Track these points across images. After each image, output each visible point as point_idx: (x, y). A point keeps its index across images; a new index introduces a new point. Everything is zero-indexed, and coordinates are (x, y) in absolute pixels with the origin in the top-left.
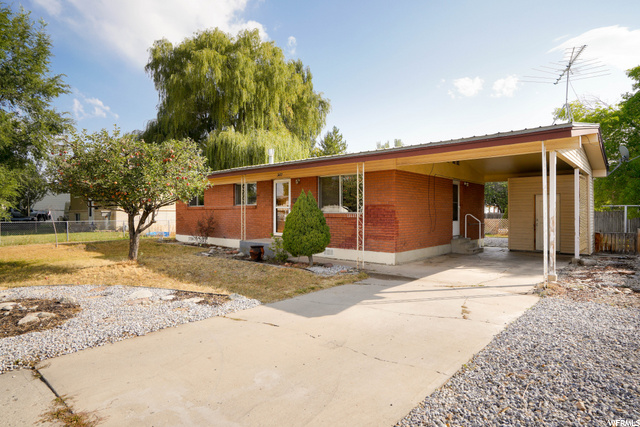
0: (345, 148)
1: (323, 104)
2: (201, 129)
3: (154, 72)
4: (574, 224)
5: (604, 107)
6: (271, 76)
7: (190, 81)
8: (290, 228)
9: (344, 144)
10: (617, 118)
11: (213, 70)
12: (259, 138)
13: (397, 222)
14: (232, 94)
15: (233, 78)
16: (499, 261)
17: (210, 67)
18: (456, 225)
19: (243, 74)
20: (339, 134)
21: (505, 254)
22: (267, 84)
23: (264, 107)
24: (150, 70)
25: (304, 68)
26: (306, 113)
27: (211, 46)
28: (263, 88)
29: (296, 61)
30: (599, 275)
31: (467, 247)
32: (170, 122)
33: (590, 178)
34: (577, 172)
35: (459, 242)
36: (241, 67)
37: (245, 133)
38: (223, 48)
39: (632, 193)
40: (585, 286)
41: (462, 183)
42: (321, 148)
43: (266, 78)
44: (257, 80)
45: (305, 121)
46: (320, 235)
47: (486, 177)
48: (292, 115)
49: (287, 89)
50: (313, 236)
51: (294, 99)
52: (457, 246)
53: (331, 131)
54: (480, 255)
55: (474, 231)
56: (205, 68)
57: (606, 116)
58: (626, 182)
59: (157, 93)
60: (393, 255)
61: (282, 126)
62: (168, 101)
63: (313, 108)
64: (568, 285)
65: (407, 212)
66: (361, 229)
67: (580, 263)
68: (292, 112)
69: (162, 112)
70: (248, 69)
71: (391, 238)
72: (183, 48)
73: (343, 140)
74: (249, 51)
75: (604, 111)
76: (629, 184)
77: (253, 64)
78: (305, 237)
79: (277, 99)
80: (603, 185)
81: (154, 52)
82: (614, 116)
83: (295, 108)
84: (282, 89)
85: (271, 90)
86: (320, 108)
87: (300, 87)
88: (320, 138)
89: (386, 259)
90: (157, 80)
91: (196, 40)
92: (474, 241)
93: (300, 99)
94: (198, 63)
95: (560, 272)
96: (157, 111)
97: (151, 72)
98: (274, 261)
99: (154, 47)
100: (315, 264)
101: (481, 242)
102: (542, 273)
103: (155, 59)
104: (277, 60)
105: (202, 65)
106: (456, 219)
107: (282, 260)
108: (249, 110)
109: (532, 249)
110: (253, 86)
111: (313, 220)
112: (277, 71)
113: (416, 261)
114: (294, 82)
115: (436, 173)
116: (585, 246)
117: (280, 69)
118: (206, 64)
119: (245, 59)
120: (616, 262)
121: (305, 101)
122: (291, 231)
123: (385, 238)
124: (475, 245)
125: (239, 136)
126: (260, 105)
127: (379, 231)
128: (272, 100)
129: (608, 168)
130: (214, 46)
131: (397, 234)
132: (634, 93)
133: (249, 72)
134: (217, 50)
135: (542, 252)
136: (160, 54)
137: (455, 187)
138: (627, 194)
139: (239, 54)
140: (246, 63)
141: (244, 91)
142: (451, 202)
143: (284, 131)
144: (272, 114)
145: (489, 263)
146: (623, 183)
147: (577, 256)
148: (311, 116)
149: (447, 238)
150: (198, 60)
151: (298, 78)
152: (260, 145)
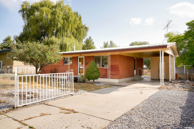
0: (93, 44)
1: (86, 28)
2: (41, 36)
3: (22, 14)
4: (169, 71)
5: (179, 34)
6: (68, 18)
7: (38, 18)
8: (88, 72)
9: (93, 42)
10: (183, 38)
11: (47, 15)
12: (64, 41)
13: (119, 70)
14: (54, 24)
15: (55, 18)
16: (148, 82)
17: (46, 14)
18: (135, 71)
19: (58, 17)
20: (91, 39)
21: (150, 80)
22: (67, 20)
23: (66, 29)
24: (21, 12)
25: (78, 14)
26: (80, 31)
27: (46, 6)
28: (66, 22)
29: (76, 12)
30: (175, 85)
31: (138, 78)
32: (30, 33)
33: (174, 57)
34: (170, 56)
35: (136, 76)
36: (58, 14)
37: (59, 38)
38: (51, 7)
39: (187, 61)
40: (171, 87)
41: (137, 58)
42: (85, 44)
43: (66, 19)
44: (63, 19)
45: (80, 34)
46: (97, 74)
47: (144, 56)
48: (75, 32)
49: (74, 23)
50: (96, 74)
51: (76, 26)
52: (136, 77)
53: (89, 38)
54: (143, 80)
55: (140, 73)
56: (44, 14)
57: (180, 37)
58: (186, 58)
59: (24, 21)
60: (118, 80)
61: (72, 36)
62: (28, 25)
63: (83, 30)
64: (167, 87)
65: (122, 67)
66: (109, 72)
67: (171, 82)
68: (75, 31)
69: (25, 29)
70: (60, 15)
71: (117, 75)
72: (35, 5)
73: (93, 41)
74: (60, 9)
75: (179, 35)
76: (187, 59)
77: (62, 13)
78: (93, 74)
79: (70, 26)
80: (179, 59)
81: (23, 6)
82: (182, 37)
83: (76, 29)
84: (72, 23)
85: (68, 23)
86: (85, 30)
87: (78, 22)
88: (84, 40)
89: (116, 81)
90: (23, 17)
91: (40, 3)
92: (140, 76)
93: (78, 26)
94: (42, 12)
95: (165, 84)
96: (23, 28)
97: (21, 13)
98: (81, 82)
99: (22, 4)
100: (95, 83)
101: (143, 76)
102: (160, 85)
103: (23, 9)
104: (70, 12)
105: (43, 13)
106: (135, 69)
107: (84, 82)
108: (60, 30)
109: (158, 79)
110: (62, 21)
111: (95, 69)
112: (71, 16)
113: (124, 82)
114: (77, 20)
115: (130, 55)
116: (173, 77)
117: (72, 16)
118: (45, 13)
119: (59, 11)
120: (181, 82)
121: (80, 27)
122: (89, 73)
123: (115, 75)
124: (141, 77)
125: (57, 39)
126: (64, 28)
127: (114, 73)
128: (68, 26)
129: (179, 54)
130: (47, 6)
131: (119, 74)
132: (188, 30)
133: (61, 16)
134: (48, 7)
135: (160, 79)
136: (25, 7)
137: (135, 59)
138: (186, 62)
139: (57, 10)
140: (59, 13)
141: (59, 23)
142: (134, 64)
143: (73, 38)
144: (68, 31)
145: (146, 82)
146: (185, 58)
147: (170, 80)
148: (82, 32)
149: (133, 75)
150: (42, 11)
151: (78, 19)
152: (65, 43)
